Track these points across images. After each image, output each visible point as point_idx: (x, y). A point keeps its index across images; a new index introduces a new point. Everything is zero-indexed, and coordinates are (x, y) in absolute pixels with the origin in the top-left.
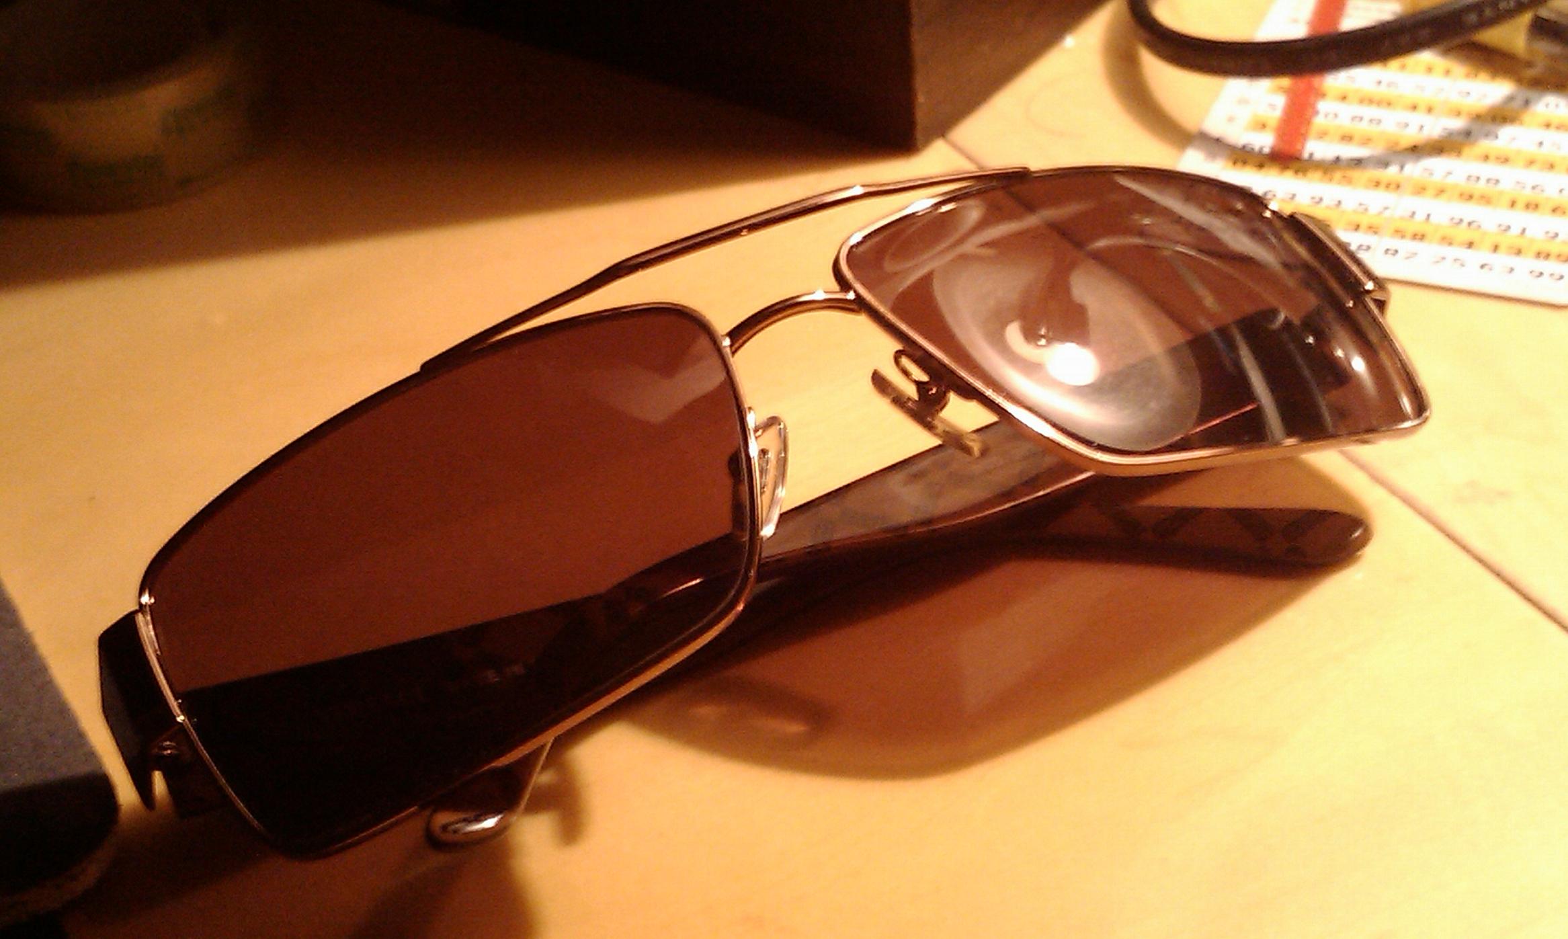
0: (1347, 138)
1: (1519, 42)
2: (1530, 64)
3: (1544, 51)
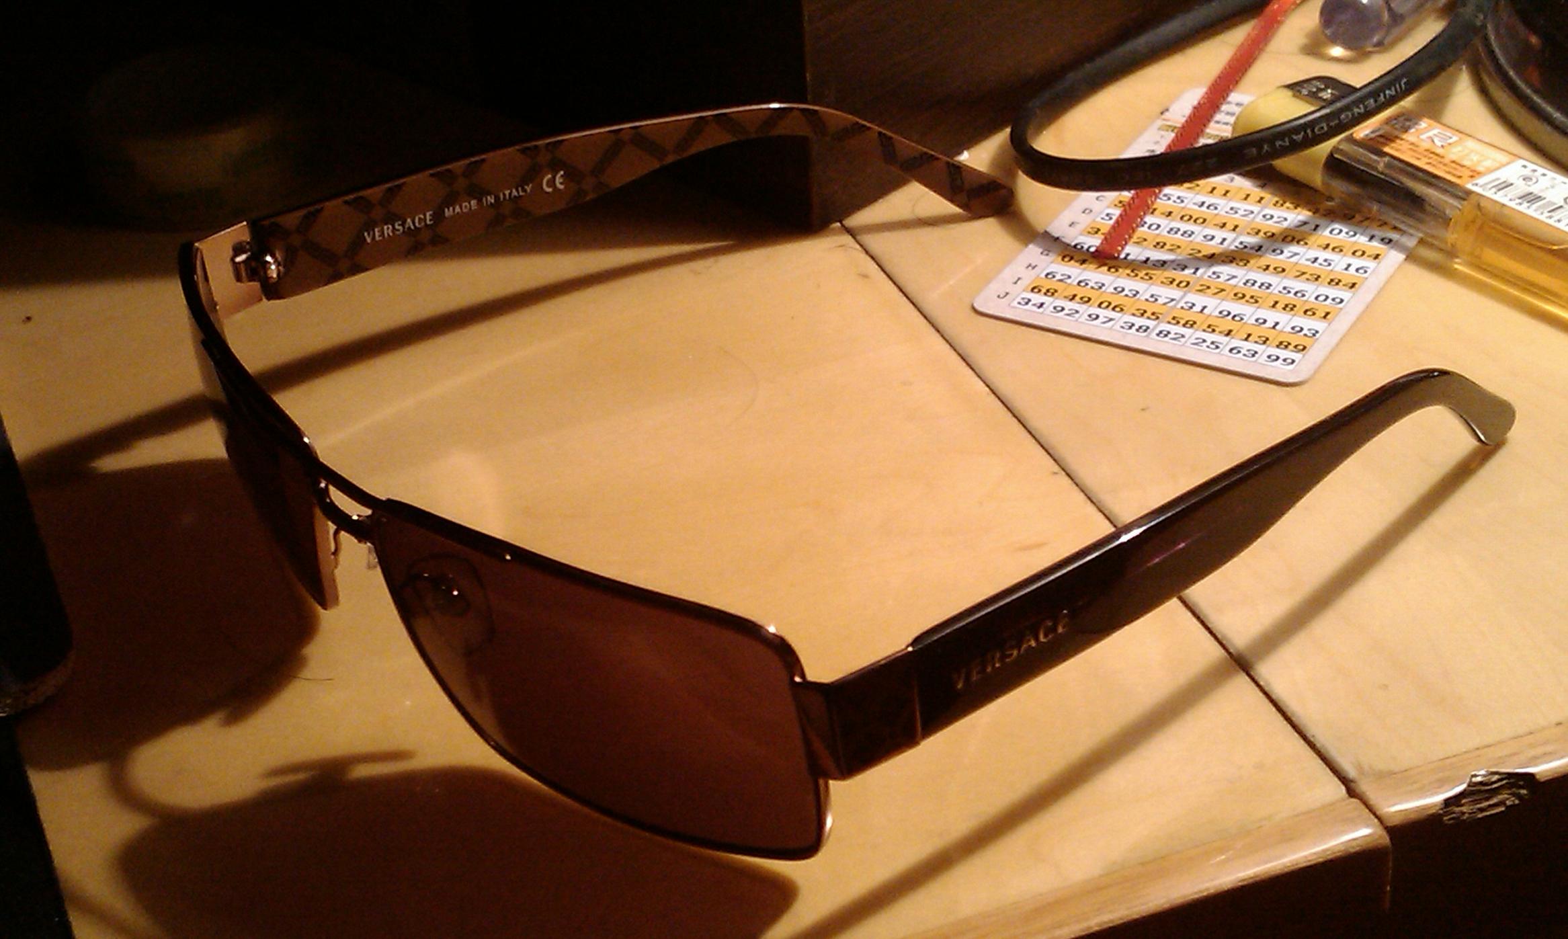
0: (1160, 245)
1: (1317, 178)
2: (1330, 198)
3: (1340, 187)
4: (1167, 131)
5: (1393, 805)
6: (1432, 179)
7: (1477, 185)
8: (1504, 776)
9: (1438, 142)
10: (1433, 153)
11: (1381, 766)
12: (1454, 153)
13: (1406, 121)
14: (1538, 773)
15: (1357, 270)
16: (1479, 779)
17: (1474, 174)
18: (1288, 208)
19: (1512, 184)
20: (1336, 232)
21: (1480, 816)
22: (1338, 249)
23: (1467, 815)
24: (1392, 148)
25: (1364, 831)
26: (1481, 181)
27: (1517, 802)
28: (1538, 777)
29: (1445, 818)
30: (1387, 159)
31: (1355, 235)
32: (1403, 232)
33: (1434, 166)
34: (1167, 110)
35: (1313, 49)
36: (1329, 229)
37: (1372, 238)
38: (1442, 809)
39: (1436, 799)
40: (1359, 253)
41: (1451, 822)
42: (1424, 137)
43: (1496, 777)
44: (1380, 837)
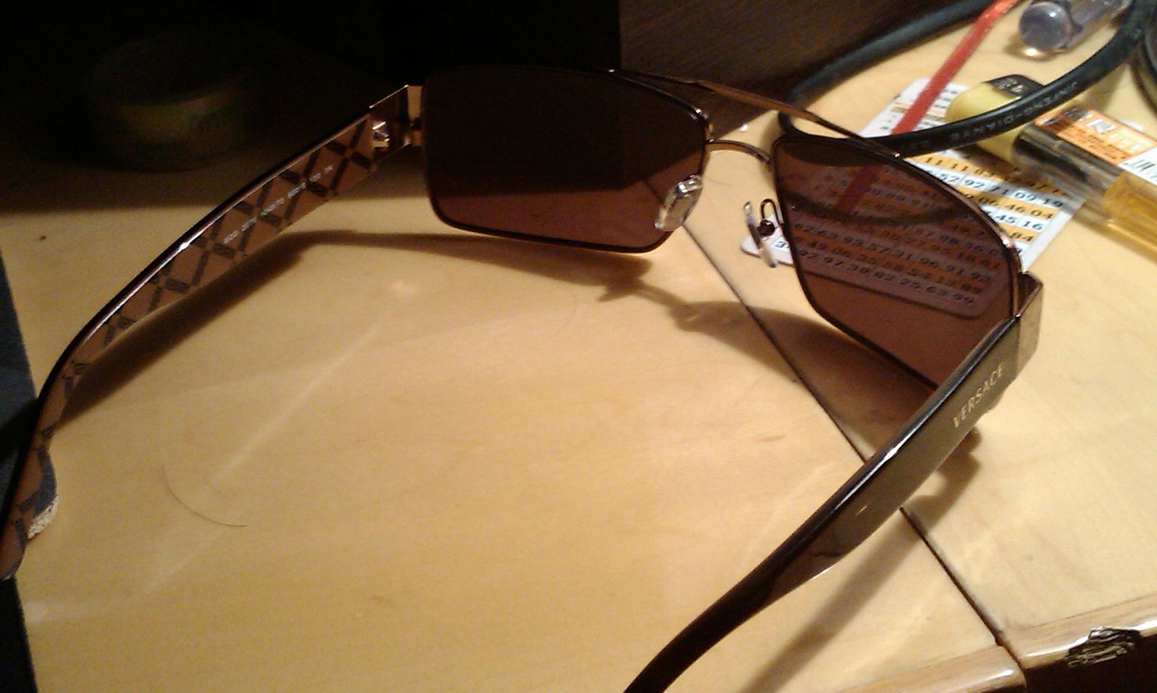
1: (1008, 153)
2: (1016, 169)
3: (1025, 161)
4: (898, 112)
5: (1030, 652)
6: (1092, 159)
7: (1126, 164)
8: (1116, 632)
9: (1100, 130)
10: (1095, 138)
11: (1024, 620)
12: (1112, 139)
13: (1076, 113)
14: (1143, 630)
15: (1035, 226)
16: (1097, 634)
17: (1126, 156)
18: (985, 176)
19: (1153, 165)
20: (1020, 195)
21: (1097, 661)
22: (1020, 209)
23: (1086, 661)
24: (1065, 133)
25: (1009, 672)
26: (1130, 161)
27: (1125, 652)
28: (1142, 634)
29: (1070, 663)
30: (1060, 142)
31: (1033, 199)
32: (1070, 198)
33: (1095, 148)
34: (899, 96)
35: (1014, 49)
36: (1015, 193)
37: (1047, 201)
38: (1067, 656)
39: (1062, 649)
40: (1036, 213)
41: (1074, 666)
42: (1089, 125)
43: (1109, 633)
44: (1018, 677)
